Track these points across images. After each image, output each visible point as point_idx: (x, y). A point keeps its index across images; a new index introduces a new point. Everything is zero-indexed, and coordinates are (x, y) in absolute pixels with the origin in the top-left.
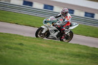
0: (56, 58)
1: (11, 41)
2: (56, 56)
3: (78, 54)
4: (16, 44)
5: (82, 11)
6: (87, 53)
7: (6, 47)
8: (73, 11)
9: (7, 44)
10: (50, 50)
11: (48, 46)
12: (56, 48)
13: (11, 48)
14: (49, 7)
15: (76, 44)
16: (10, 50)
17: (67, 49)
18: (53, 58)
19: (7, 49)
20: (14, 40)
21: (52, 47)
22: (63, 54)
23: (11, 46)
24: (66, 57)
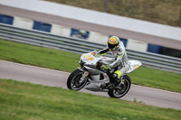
0: (19, 113)
2: (19, 109)
3: (58, 106)
5: (66, 26)
6: (76, 105)
10: (8, 98)
12: (19, 94)
15: (55, 88)
17: (39, 97)
18: (14, 114)
22: (33, 106)
24: (38, 111)
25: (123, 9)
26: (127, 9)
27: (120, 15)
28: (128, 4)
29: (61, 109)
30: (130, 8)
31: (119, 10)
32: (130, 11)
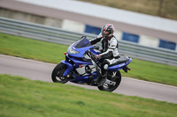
1: (63, 97)
4: (72, 103)
7: (53, 107)
8: (175, 44)
9: (55, 103)
10: (132, 115)
11: (129, 107)
13: (62, 110)
16: (61, 113)
19: (55, 111)
20: (67, 95)
21: (136, 109)
23: (63, 106)
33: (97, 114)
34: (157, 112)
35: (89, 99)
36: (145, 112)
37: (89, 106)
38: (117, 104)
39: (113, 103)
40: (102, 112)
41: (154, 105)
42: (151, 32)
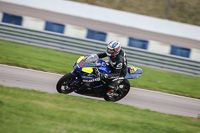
0: (70, 131)
2: (70, 126)
3: (113, 122)
5: (123, 35)
6: (133, 122)
8: (105, 34)
10: (57, 115)
11: (53, 106)
12: (70, 110)
14: (55, 27)
17: (92, 113)
21: (61, 109)
22: (85, 123)
25: (186, 16)
26: (191, 15)
27: (183, 22)
28: (192, 10)
29: (116, 127)
30: (193, 14)
31: (182, 16)
32: (194, 18)
33: (17, 114)
34: (85, 112)
35: (8, 97)
36: (72, 112)
37: (9, 106)
38: (40, 103)
39: (35, 102)
40: (24, 113)
41: (82, 103)
42: (78, 21)
